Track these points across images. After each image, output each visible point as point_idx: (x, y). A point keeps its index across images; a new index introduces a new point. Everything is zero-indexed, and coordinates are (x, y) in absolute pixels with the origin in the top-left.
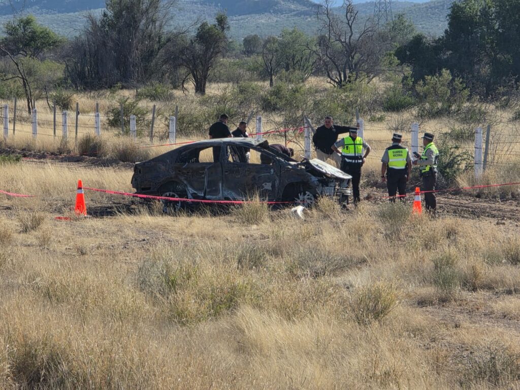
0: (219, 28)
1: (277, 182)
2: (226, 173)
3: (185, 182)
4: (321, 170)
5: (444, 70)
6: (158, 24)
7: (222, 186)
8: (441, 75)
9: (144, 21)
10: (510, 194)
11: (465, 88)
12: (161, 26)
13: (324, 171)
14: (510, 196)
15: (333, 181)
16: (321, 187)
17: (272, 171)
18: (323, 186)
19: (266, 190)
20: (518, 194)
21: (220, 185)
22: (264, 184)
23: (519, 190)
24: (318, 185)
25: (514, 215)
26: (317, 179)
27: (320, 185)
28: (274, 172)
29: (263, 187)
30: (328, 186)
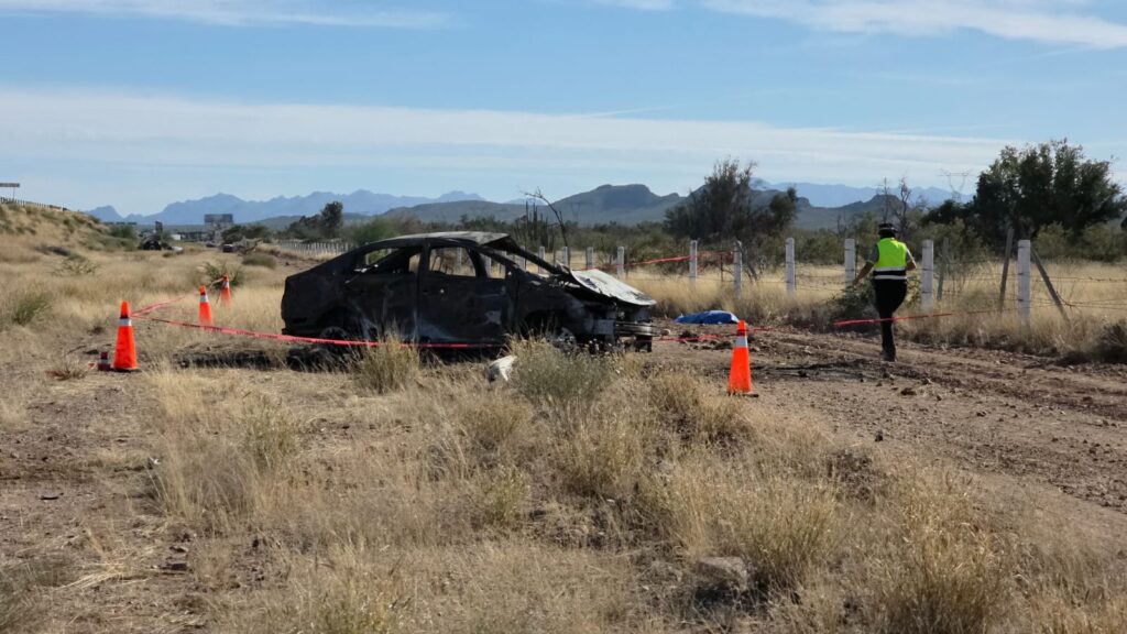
1: (511, 310)
2: (426, 294)
3: (358, 309)
4: (592, 288)
5: (957, 219)
7: (418, 316)
10: (966, 337)
11: (977, 236)
13: (597, 290)
14: (965, 341)
15: (614, 310)
16: (592, 321)
17: (504, 289)
18: (596, 318)
19: (490, 323)
20: (979, 338)
21: (415, 314)
22: (487, 314)
23: (981, 332)
24: (587, 317)
25: (948, 374)
26: (582, 305)
27: (591, 315)
28: (508, 291)
29: (486, 319)
30: (604, 318)
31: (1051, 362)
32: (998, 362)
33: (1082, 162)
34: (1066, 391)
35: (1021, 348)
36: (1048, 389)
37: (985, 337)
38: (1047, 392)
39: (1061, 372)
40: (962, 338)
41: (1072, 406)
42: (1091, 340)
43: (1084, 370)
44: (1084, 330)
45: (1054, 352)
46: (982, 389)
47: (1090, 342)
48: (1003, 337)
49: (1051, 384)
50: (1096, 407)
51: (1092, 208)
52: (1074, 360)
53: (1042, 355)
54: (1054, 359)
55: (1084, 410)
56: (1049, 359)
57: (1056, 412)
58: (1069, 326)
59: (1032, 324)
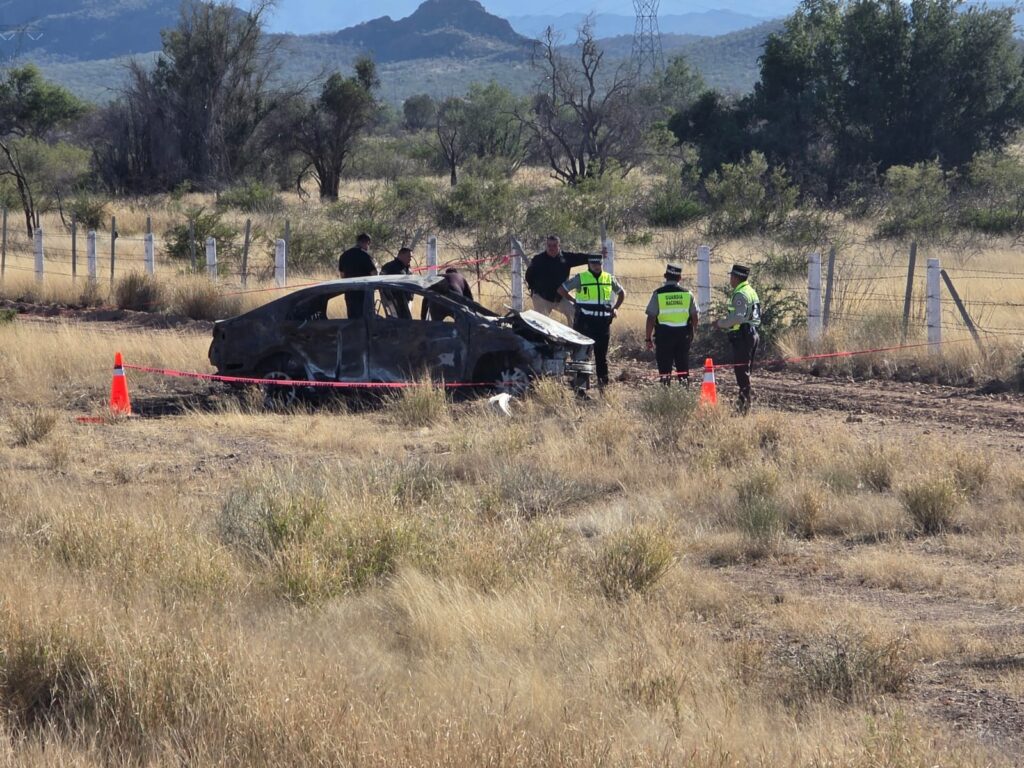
0: (360, 83)
1: (464, 353)
2: (375, 338)
3: (303, 354)
4: (540, 329)
5: (754, 153)
6: (254, 77)
7: (368, 360)
8: (749, 161)
9: (229, 73)
10: (870, 368)
11: (791, 185)
12: (259, 82)
13: (545, 332)
14: (871, 373)
15: (561, 350)
16: (541, 361)
17: (455, 332)
18: (543, 358)
19: (444, 365)
20: (885, 369)
21: (365, 358)
22: (440, 356)
23: (886, 362)
24: (536, 357)
25: (877, 405)
26: (533, 346)
27: (540, 356)
28: (459, 334)
29: (440, 361)
30: (552, 358)
31: (970, 393)
32: (918, 393)
33: (960, 10)
34: (991, 415)
35: (935, 379)
36: (976, 414)
37: (891, 366)
38: (975, 417)
39: (983, 400)
40: (866, 370)
41: (998, 426)
42: (1010, 369)
43: (1005, 399)
44: (1002, 358)
45: (971, 382)
46: (914, 416)
47: (1008, 371)
48: (914, 368)
49: (976, 410)
50: (1018, 425)
51: (987, 106)
52: (994, 388)
53: (959, 386)
54: (974, 389)
55: (1008, 429)
56: (967, 390)
57: (986, 430)
58: (984, 354)
59: (945, 353)
